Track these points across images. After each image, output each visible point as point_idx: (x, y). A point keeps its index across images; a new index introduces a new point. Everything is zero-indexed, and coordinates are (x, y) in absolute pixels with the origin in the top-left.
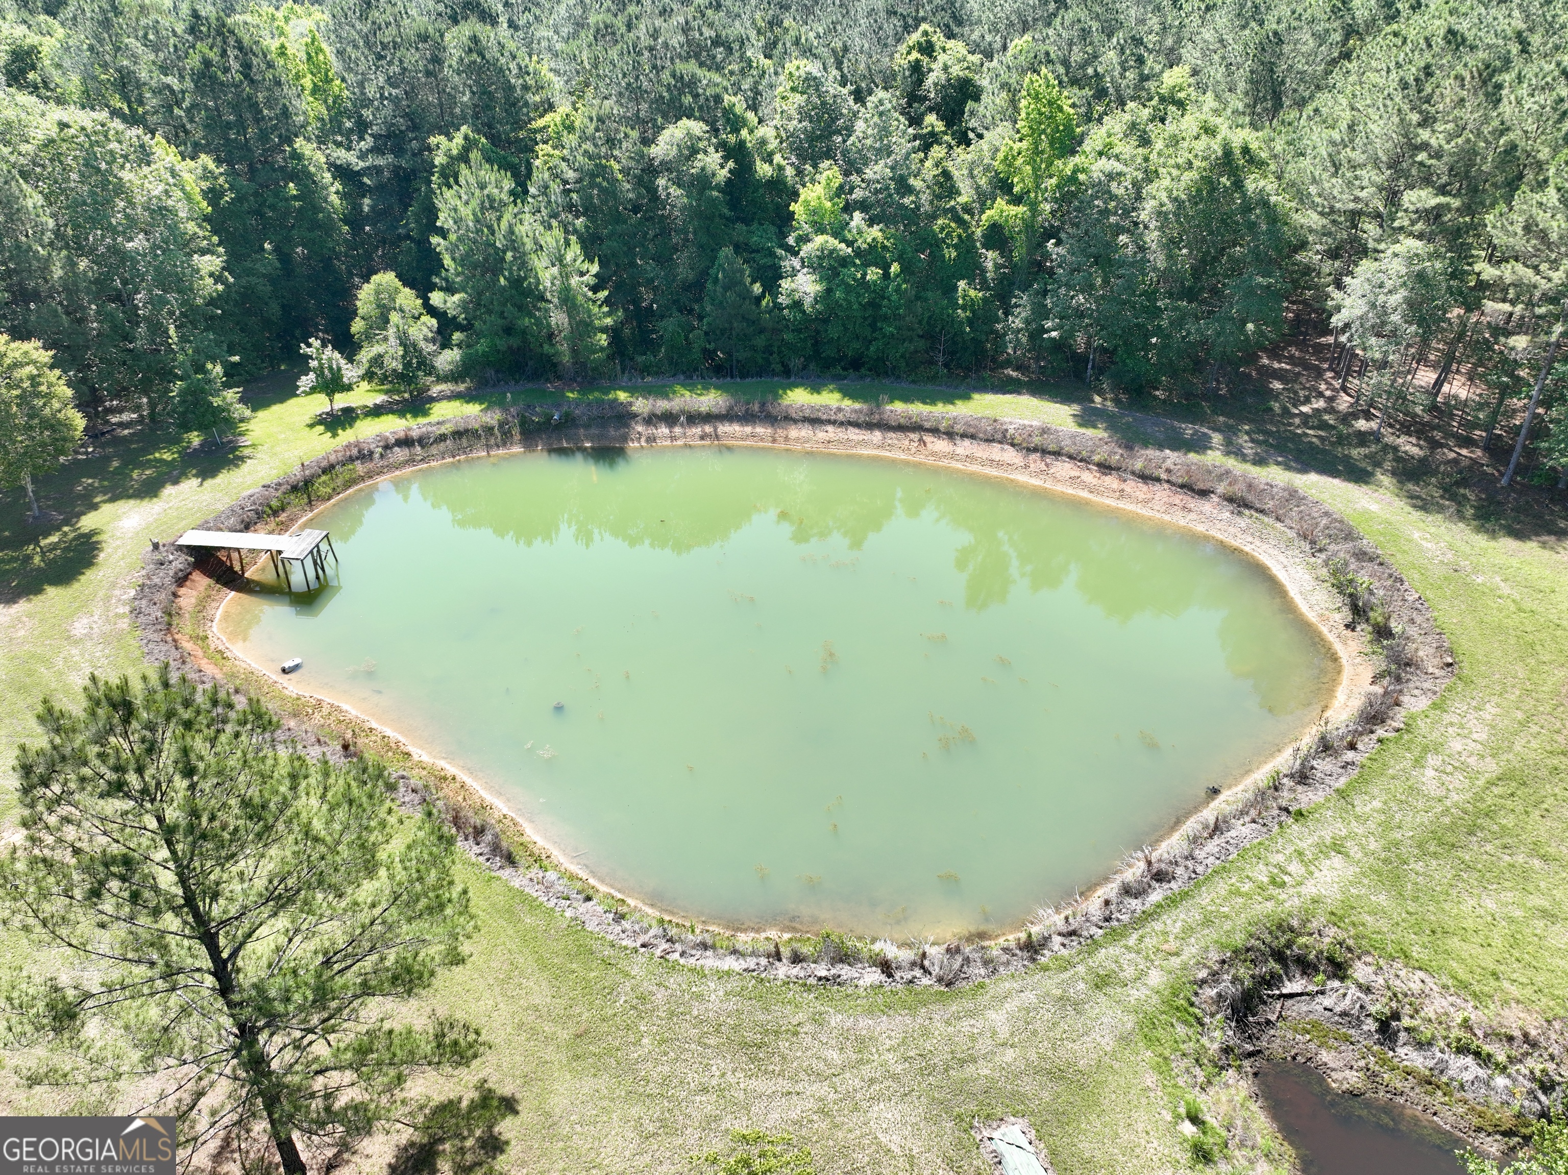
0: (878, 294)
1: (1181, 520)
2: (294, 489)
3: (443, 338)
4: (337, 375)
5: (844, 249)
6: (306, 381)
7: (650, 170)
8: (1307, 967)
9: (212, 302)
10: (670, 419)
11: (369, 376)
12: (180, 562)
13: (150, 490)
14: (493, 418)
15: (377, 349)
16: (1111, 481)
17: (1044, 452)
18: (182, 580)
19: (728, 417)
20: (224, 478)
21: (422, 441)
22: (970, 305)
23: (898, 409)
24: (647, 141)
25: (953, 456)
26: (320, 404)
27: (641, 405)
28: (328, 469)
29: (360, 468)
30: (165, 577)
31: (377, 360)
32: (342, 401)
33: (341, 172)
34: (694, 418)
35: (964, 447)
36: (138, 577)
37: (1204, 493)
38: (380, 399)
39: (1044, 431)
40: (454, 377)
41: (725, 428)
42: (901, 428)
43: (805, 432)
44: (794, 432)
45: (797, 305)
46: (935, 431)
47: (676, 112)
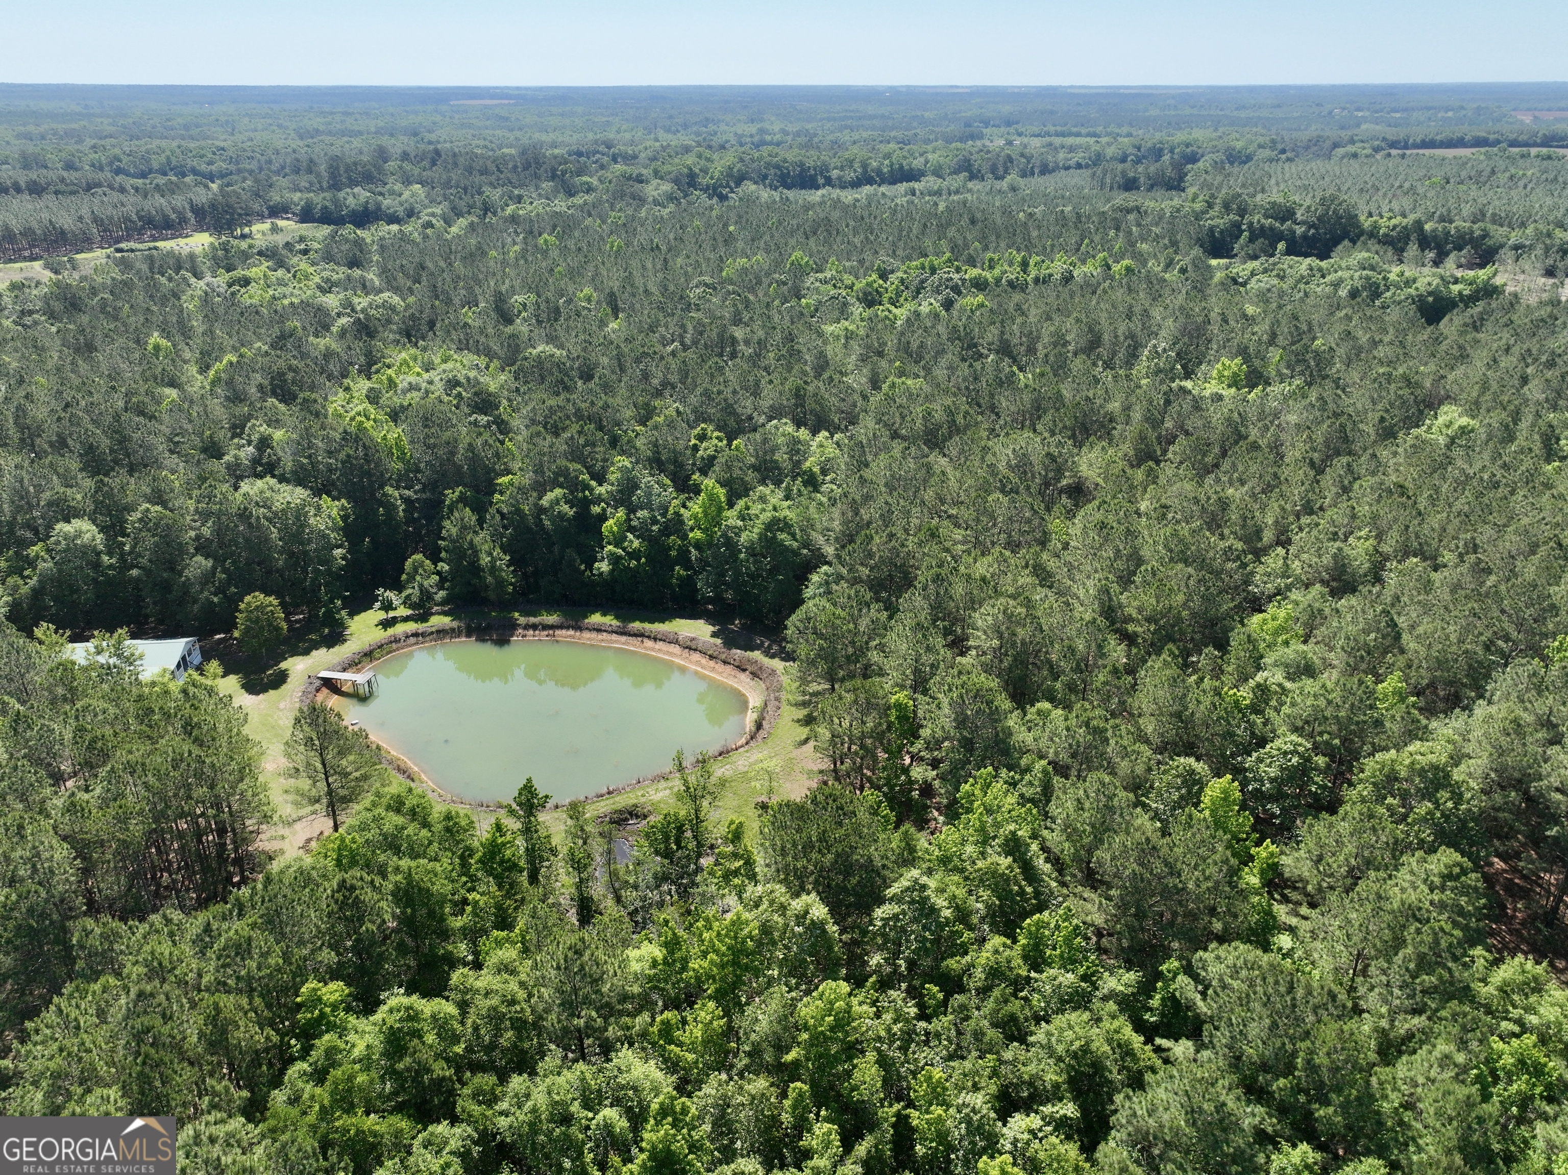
0: (635, 571)
1: (731, 682)
2: (365, 655)
3: (440, 586)
4: (390, 603)
5: (620, 552)
6: (377, 605)
7: (542, 510)
8: (637, 817)
9: (341, 569)
10: (534, 627)
11: (404, 603)
12: (318, 683)
13: (306, 652)
14: (455, 624)
15: (409, 591)
16: (712, 663)
17: (690, 649)
18: (318, 690)
19: (560, 627)
20: (336, 649)
21: (423, 635)
22: (680, 578)
23: (637, 625)
24: (540, 498)
25: (653, 649)
26: (382, 615)
27: (522, 620)
28: (381, 646)
29: (394, 646)
30: (312, 689)
31: (408, 597)
32: (392, 614)
33: (407, 500)
34: (545, 627)
35: (660, 645)
36: (303, 688)
37: (744, 670)
38: (409, 612)
39: (693, 639)
40: (443, 603)
41: (558, 632)
42: (635, 635)
43: (594, 635)
44: (587, 635)
45: (601, 574)
46: (649, 637)
47: (555, 484)
